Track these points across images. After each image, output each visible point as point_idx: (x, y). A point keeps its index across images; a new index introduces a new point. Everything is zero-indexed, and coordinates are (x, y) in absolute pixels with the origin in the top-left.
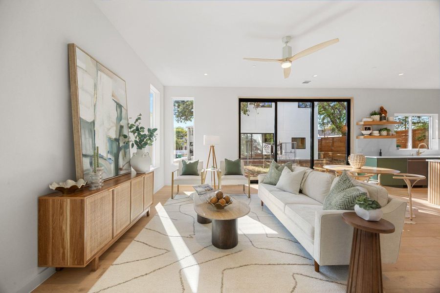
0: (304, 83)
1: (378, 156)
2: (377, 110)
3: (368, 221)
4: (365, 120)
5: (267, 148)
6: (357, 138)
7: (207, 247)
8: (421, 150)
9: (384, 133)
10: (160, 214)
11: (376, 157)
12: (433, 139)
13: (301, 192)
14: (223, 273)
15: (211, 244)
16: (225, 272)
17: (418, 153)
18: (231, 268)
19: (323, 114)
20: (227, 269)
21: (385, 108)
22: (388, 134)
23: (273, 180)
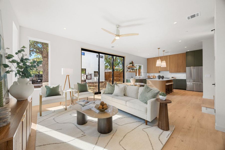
0: (112, 47)
2: (131, 62)
3: (165, 100)
4: (129, 65)
5: (84, 76)
6: (126, 72)
7: (99, 136)
9: (133, 70)
10: (41, 131)
13: (124, 95)
14: (120, 145)
15: (100, 134)
16: (120, 144)
17: (140, 77)
18: (121, 140)
19: (106, 61)
20: (120, 142)
21: (133, 62)
23: (110, 92)
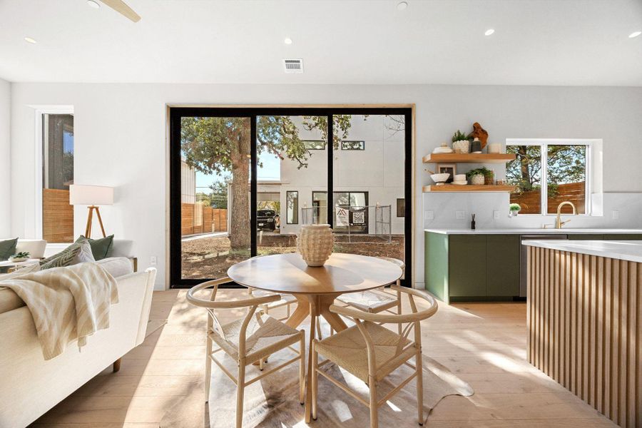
1: (468, 228)
2: (466, 130)
4: (437, 150)
5: (342, 215)
8: (564, 217)
9: (479, 179)
11: (445, 232)
12: (593, 193)
17: (557, 224)
21: (482, 127)
22: (486, 183)
